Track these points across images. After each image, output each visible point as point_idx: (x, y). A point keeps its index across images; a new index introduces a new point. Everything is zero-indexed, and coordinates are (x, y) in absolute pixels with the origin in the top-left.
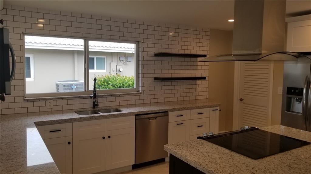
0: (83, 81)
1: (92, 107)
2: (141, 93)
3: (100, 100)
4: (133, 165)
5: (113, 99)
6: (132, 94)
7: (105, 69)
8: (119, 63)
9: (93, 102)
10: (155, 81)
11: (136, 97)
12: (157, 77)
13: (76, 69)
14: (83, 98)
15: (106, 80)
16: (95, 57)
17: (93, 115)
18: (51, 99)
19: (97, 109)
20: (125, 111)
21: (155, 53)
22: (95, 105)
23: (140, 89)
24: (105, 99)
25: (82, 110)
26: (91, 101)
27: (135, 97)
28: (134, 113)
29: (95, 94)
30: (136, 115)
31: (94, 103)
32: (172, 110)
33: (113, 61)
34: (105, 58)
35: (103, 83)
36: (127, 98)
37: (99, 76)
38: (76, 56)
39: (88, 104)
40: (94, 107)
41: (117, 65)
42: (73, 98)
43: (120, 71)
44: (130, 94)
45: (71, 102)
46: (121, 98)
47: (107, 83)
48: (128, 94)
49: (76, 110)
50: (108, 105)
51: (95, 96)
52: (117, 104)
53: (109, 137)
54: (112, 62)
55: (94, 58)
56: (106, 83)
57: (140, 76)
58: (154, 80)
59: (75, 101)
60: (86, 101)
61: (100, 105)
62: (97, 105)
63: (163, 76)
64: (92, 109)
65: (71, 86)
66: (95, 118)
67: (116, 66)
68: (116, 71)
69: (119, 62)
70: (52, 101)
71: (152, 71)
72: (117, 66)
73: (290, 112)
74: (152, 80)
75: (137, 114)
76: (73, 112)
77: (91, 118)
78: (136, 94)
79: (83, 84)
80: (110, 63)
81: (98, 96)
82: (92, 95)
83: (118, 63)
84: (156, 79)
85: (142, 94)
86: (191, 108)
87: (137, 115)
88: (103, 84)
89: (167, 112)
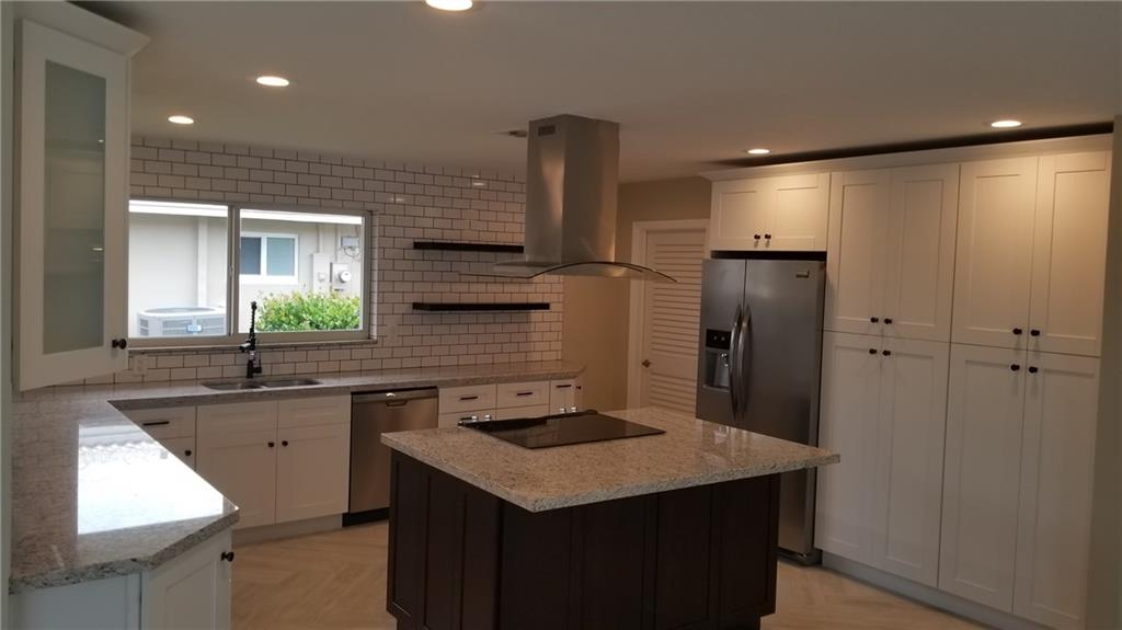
0: (224, 311)
1: (245, 374)
2: (376, 342)
3: (266, 358)
4: (344, 515)
5: (300, 355)
6: (351, 344)
7: (293, 274)
8: (339, 256)
9: (247, 362)
10: (415, 311)
11: (364, 353)
12: (420, 301)
13: (202, 272)
14: (223, 351)
15: (292, 308)
16: (264, 237)
17: (246, 391)
18: (143, 353)
19: (257, 378)
20: (326, 383)
21: (417, 241)
22: (253, 370)
23: (374, 333)
24: (279, 356)
25: (219, 381)
26: (243, 359)
27: (358, 353)
28: (348, 387)
29: (253, 342)
30: (353, 394)
31: (250, 363)
32: (448, 384)
33: (321, 250)
34: (296, 241)
35: (286, 315)
36: (335, 354)
37: (271, 295)
38: (203, 232)
39: (235, 367)
40: (249, 375)
41: (333, 261)
42: (197, 351)
43: (343, 282)
44: (346, 344)
45: (191, 360)
46: (322, 355)
47: (294, 315)
48: (341, 345)
49: (204, 381)
50: (286, 370)
51: (252, 347)
52: (311, 367)
53: (285, 443)
54: (318, 251)
55: (259, 239)
56: (292, 317)
57: (375, 297)
58: (411, 310)
59: (202, 360)
60: (230, 358)
61: (266, 370)
62: (259, 370)
63: (435, 299)
64: (245, 380)
65: (186, 325)
66: (251, 397)
67: (331, 264)
68: (331, 281)
69: (339, 252)
70: (145, 356)
71: (408, 287)
72: (334, 266)
73: (712, 386)
74: (406, 308)
75: (355, 390)
76: (196, 384)
77: (240, 398)
78: (362, 344)
79: (222, 319)
80: (312, 256)
81: (260, 348)
82: (246, 345)
83: (336, 258)
84: (416, 306)
85: (379, 345)
86: (498, 381)
87: (357, 393)
88: (284, 319)
89: (435, 387)
